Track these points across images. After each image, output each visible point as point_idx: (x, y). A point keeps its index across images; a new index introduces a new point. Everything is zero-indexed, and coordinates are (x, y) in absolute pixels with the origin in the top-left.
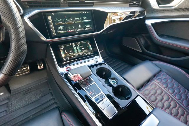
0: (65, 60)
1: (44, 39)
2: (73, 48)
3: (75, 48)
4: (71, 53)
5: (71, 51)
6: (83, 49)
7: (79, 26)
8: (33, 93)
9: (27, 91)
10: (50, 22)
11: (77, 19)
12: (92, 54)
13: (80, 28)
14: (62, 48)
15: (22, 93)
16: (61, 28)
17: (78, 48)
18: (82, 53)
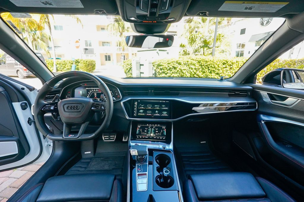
0: (138, 137)
1: (128, 118)
2: (148, 129)
3: (150, 130)
4: (145, 132)
5: (145, 131)
6: (157, 132)
7: (157, 112)
8: (110, 162)
9: (106, 158)
10: (135, 106)
11: (156, 106)
12: (164, 139)
13: (157, 114)
14: (140, 127)
15: (102, 158)
16: (141, 111)
17: (153, 130)
18: (155, 135)
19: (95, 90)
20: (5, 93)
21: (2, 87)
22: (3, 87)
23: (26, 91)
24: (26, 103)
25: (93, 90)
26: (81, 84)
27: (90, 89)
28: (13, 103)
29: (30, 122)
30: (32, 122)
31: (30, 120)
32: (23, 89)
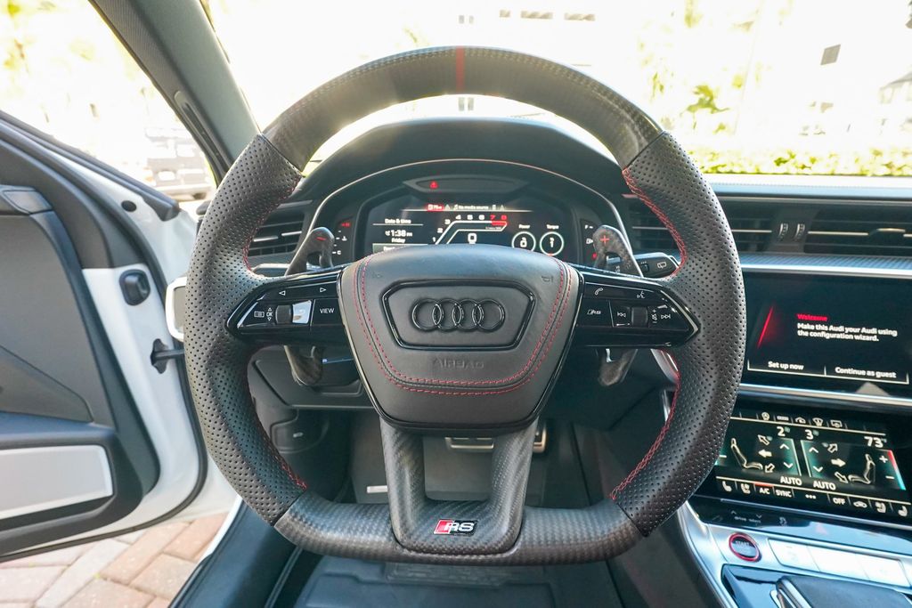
0: (728, 489)
2: (777, 440)
3: (789, 447)
4: (764, 461)
5: (764, 453)
6: (840, 463)
12: (902, 513)
17: (808, 448)
18: (831, 485)
19: (470, 217)
20: (50, 223)
21: (37, 190)
22: (41, 193)
23: (144, 218)
24: (141, 276)
25: (464, 215)
26: (411, 183)
27: (447, 208)
28: (88, 273)
29: (158, 357)
30: (168, 358)
31: (161, 351)
32: (130, 206)
